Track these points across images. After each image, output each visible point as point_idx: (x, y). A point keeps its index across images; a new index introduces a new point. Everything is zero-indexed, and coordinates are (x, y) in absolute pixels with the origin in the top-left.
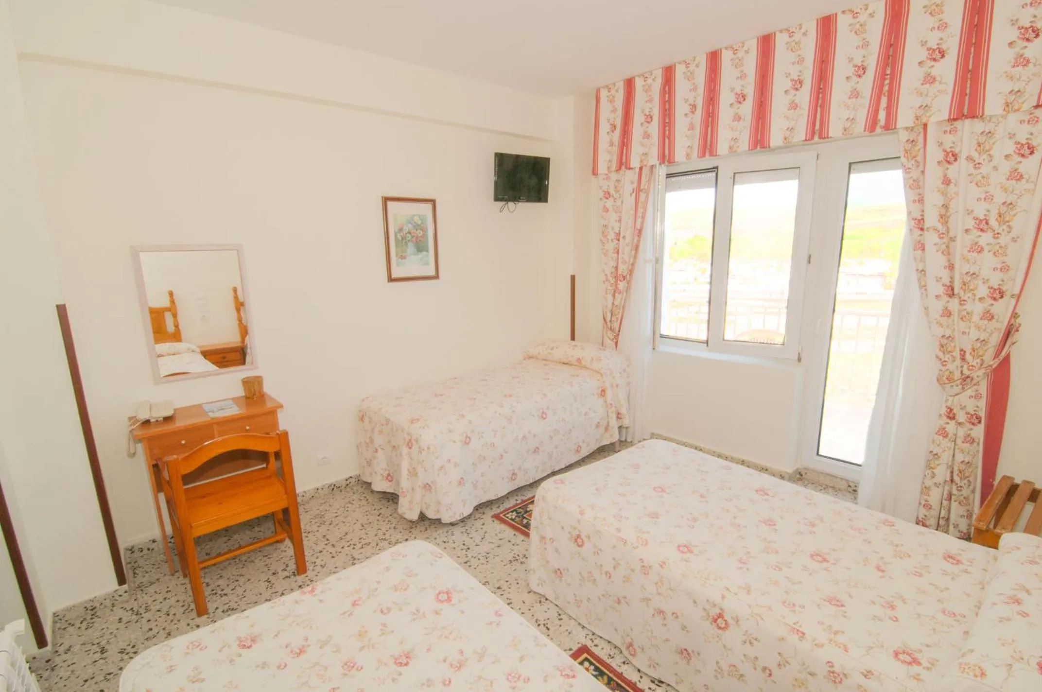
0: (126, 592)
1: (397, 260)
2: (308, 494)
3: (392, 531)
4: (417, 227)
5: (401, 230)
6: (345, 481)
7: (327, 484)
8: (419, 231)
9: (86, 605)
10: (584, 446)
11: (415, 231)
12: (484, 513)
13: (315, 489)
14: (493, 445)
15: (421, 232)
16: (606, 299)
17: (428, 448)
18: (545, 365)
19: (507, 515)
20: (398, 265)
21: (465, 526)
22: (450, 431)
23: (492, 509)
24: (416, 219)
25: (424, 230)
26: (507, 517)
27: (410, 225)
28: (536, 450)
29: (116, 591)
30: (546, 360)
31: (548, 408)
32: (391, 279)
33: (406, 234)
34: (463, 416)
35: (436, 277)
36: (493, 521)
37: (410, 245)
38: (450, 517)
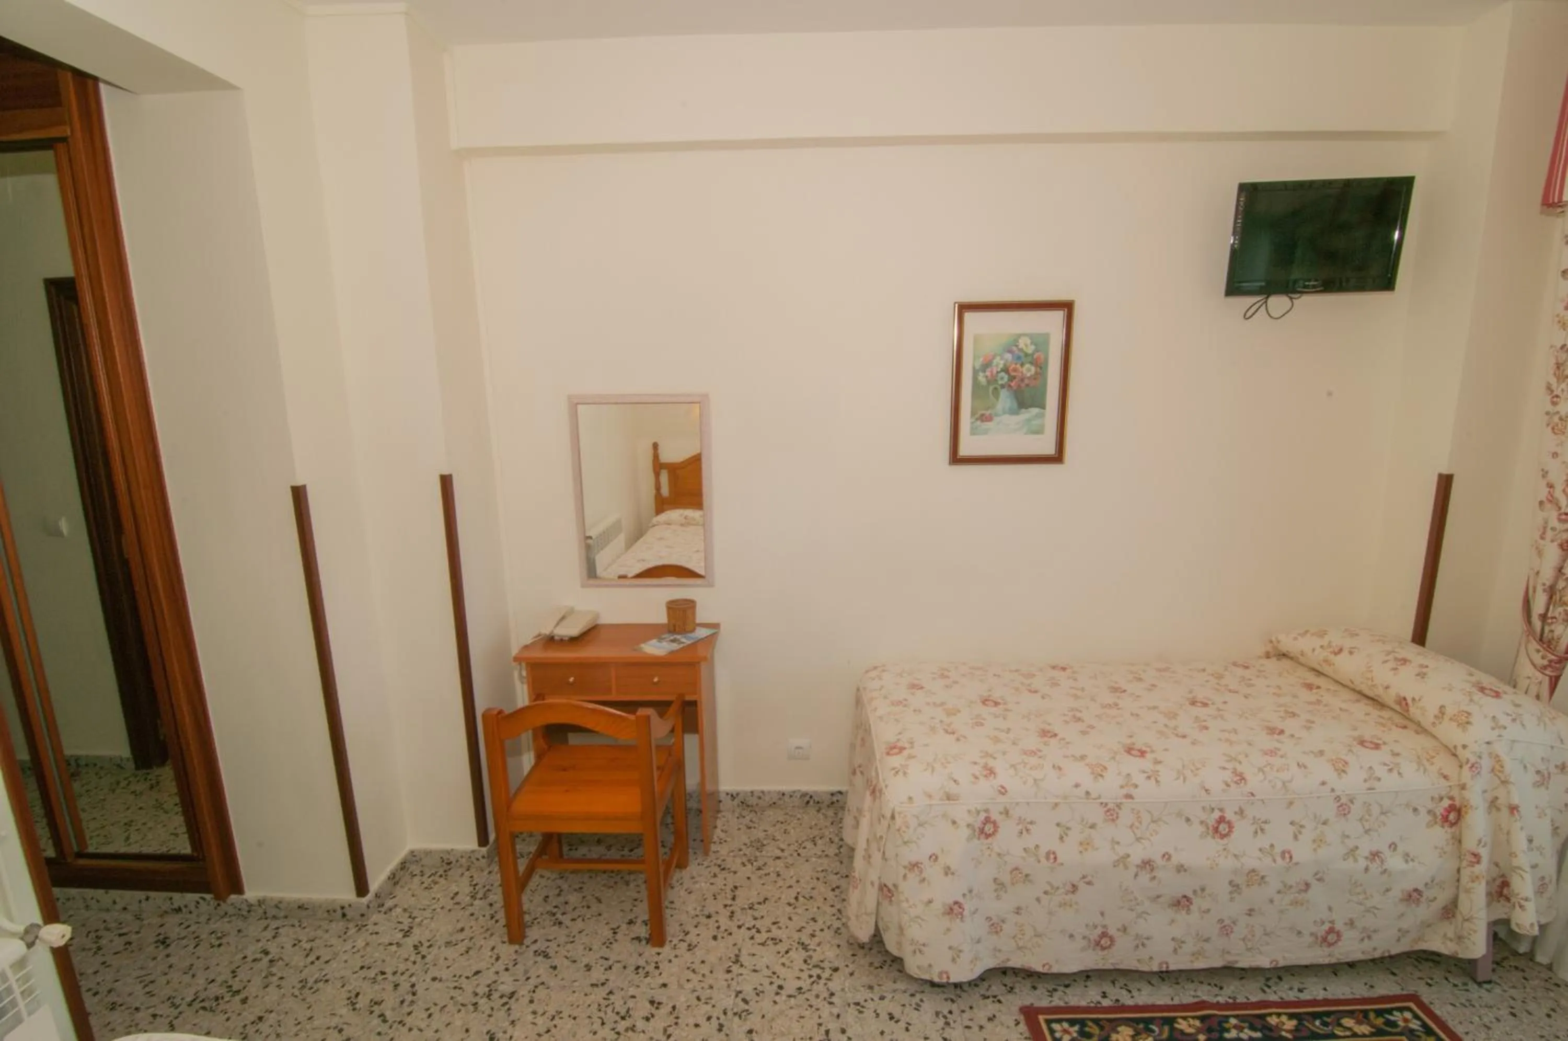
0: (483, 857)
1: (972, 423)
2: (767, 798)
3: (828, 934)
4: (1022, 358)
5: (987, 365)
6: (830, 797)
7: (799, 791)
8: (1027, 366)
9: (442, 855)
10: (1349, 936)
11: (1018, 366)
12: (1011, 990)
13: (779, 792)
14: (1052, 856)
15: (1033, 369)
16: (1540, 553)
17: (893, 817)
18: (1310, 687)
19: (1056, 1026)
20: (974, 432)
21: (953, 1001)
22: (948, 798)
23: (1034, 988)
24: (1023, 343)
25: (1041, 366)
26: (1052, 1031)
27: (1009, 356)
28: (1182, 903)
29: (473, 852)
30: (1319, 673)
31: (1241, 812)
32: (956, 459)
33: (998, 372)
34: (991, 772)
35: (1057, 458)
36: (1017, 1023)
37: (1004, 394)
38: (919, 967)
